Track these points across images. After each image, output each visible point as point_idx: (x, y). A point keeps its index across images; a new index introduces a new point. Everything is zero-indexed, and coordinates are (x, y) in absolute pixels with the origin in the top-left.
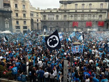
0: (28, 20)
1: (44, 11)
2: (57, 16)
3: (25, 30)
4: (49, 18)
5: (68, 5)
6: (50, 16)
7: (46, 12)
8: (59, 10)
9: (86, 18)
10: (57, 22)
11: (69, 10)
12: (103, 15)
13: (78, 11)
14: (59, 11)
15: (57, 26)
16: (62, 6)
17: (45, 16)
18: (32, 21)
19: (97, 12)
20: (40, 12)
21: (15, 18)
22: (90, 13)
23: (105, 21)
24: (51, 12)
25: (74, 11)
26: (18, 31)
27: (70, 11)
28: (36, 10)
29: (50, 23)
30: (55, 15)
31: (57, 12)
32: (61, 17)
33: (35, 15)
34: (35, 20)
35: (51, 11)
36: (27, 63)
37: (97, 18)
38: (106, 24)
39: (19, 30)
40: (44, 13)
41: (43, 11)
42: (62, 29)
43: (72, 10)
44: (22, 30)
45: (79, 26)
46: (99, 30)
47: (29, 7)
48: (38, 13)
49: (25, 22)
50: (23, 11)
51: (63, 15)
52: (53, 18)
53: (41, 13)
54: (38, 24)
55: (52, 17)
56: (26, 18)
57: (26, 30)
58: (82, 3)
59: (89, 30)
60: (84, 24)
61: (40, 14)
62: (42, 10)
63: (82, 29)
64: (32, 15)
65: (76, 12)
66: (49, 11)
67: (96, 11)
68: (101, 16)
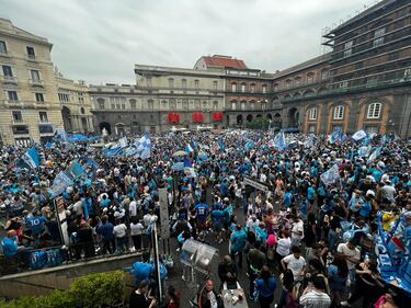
0: (52, 108)
1: (99, 88)
2: (133, 102)
3: (45, 135)
4: (113, 105)
5: (154, 78)
6: (115, 101)
7: (103, 90)
8: (136, 87)
9: (192, 107)
10: (134, 113)
11: (157, 90)
12: (219, 100)
13: (175, 92)
14: (136, 91)
15: (135, 123)
16: (142, 80)
17: (101, 101)
18: (66, 112)
19: (209, 96)
20: (87, 90)
21: (7, 103)
22: (197, 97)
23: (224, 112)
24: (116, 92)
25: (169, 92)
26: (23, 139)
27: (161, 92)
28: (76, 85)
29: (116, 116)
30: (128, 99)
31: (132, 93)
32: (141, 104)
33: (74, 99)
34: (74, 109)
35: (116, 90)
36: (62, 216)
37: (210, 106)
38: (225, 117)
39: (24, 136)
40: (100, 93)
41: (96, 90)
42: (147, 129)
43: (165, 89)
44: (35, 136)
45: (181, 122)
46: (216, 127)
47: (51, 77)
48: (81, 93)
49: (43, 115)
50: (34, 86)
51: (145, 99)
52: (124, 106)
53: (90, 93)
54: (84, 120)
55: (120, 102)
56: (48, 105)
57: (50, 135)
58: (182, 77)
59: (199, 127)
60: (190, 118)
61: (87, 95)
62: (91, 86)
63: (187, 127)
64: (63, 97)
65: (172, 94)
66: (112, 90)
67: (207, 93)
68: (216, 103)
